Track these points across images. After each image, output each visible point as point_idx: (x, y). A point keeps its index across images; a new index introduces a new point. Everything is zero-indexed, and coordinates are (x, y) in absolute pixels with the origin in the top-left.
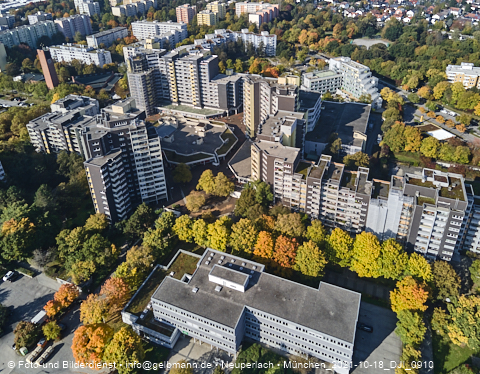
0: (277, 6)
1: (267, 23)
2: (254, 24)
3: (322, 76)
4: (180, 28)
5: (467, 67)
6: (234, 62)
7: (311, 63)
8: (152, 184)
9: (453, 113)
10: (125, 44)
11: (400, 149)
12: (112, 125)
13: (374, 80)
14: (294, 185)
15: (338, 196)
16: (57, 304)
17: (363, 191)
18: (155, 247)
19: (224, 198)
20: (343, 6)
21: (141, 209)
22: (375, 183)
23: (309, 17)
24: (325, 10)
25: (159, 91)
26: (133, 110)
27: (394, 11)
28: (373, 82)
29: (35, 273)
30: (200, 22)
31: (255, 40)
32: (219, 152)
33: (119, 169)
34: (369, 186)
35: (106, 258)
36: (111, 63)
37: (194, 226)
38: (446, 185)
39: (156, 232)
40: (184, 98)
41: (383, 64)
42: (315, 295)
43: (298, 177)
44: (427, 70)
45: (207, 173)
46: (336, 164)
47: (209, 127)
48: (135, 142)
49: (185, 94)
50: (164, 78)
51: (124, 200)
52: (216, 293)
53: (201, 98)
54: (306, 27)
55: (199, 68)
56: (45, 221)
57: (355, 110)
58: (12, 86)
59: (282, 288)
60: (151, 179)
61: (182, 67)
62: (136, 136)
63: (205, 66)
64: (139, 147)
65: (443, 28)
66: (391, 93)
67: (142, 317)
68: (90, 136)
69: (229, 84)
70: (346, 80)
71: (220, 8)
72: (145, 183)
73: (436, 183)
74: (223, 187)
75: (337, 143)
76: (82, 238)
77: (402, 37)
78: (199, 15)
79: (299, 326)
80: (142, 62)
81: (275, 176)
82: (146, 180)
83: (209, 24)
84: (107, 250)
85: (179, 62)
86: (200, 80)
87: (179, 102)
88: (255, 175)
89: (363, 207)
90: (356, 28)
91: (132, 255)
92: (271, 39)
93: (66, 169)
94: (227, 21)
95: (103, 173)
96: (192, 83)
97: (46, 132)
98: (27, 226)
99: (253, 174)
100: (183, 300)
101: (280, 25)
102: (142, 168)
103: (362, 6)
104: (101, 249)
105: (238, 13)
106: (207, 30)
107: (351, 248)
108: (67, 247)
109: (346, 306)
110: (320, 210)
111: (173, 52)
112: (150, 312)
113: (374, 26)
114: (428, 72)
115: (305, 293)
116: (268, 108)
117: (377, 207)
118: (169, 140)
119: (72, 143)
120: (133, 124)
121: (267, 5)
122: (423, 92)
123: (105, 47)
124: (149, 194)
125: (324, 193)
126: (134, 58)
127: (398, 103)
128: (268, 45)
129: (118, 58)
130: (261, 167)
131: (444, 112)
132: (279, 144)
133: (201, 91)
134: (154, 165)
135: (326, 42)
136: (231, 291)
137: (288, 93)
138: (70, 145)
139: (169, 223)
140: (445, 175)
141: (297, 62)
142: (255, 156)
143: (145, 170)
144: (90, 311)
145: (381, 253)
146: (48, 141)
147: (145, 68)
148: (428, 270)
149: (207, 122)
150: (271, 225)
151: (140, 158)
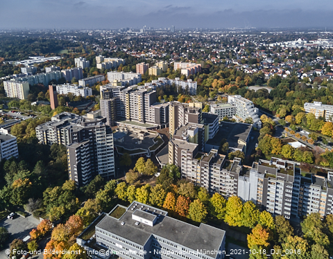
0: (200, 65)
1: (193, 75)
2: (185, 75)
3: (223, 106)
4: (137, 76)
5: (317, 104)
6: (168, 97)
7: (218, 100)
8: (106, 164)
9: (308, 133)
10: (102, 85)
11: (269, 152)
12: (86, 124)
13: (256, 110)
14: (193, 167)
15: (220, 175)
16: (38, 231)
17: (235, 171)
18: (102, 201)
19: (151, 177)
20: (245, 67)
21: (97, 179)
22: (243, 167)
23: (220, 72)
24: (232, 68)
25: (118, 112)
26: (99, 117)
27: (277, 70)
28: (255, 111)
29: (27, 215)
30: (150, 73)
31: (183, 85)
32: (151, 149)
33: (87, 151)
34: (239, 168)
35: (72, 206)
36: (92, 96)
37: (128, 190)
38: (283, 167)
39: (104, 191)
40: (134, 117)
41: (264, 101)
42: (197, 230)
43: (195, 161)
44: (292, 106)
45: (141, 159)
46: (221, 155)
47: (147, 134)
48: (98, 135)
49: (135, 114)
50: (122, 104)
51: (88, 172)
52: (136, 226)
53: (144, 116)
54: (218, 78)
55: (144, 98)
56: (38, 182)
57: (242, 127)
58: (30, 107)
59: (177, 225)
60: (106, 161)
61: (134, 97)
62: (99, 132)
63: (147, 97)
64: (100, 139)
65: (308, 82)
66: (267, 119)
67: (89, 242)
68: (72, 130)
69: (162, 108)
70: (239, 109)
71: (164, 65)
72: (101, 163)
73: (278, 166)
74: (150, 169)
75: (225, 145)
76: (59, 193)
77: (280, 85)
78: (150, 69)
79: (184, 247)
80: (110, 93)
81: (182, 161)
82: (103, 161)
83: (156, 75)
84: (73, 201)
85: (132, 94)
86: (144, 105)
87: (130, 119)
88: (171, 161)
89: (235, 181)
90: (251, 80)
91: (88, 204)
92: (193, 84)
93: (55, 154)
94: (168, 73)
95: (77, 153)
96: (139, 107)
97: (46, 132)
98: (27, 183)
99: (170, 161)
100: (115, 229)
101: (201, 76)
102: (101, 153)
103: (257, 67)
104: (69, 200)
105: (176, 68)
106: (154, 77)
107: (224, 206)
108: (49, 198)
109: (215, 237)
110: (210, 185)
111: (129, 88)
112: (94, 239)
113: (263, 79)
114: (293, 107)
115: (190, 229)
116: (183, 121)
117: (243, 182)
118: (121, 141)
119: (61, 139)
120: (98, 125)
121: (194, 64)
122: (289, 118)
123: (89, 86)
124: (103, 171)
125: (212, 173)
126: (105, 90)
127: (270, 124)
128: (191, 88)
129: (96, 92)
130: (174, 156)
131: (302, 132)
132: (186, 141)
133: (144, 112)
134: (108, 151)
135: (229, 86)
136: (145, 225)
137: (194, 112)
138: (59, 140)
139: (113, 187)
140: (284, 161)
141: (209, 99)
142: (171, 148)
143: (103, 154)
144: (57, 234)
145: (242, 209)
146: (47, 138)
147: (111, 97)
148: (272, 220)
149: (146, 131)
150: (176, 190)
151: (100, 146)
